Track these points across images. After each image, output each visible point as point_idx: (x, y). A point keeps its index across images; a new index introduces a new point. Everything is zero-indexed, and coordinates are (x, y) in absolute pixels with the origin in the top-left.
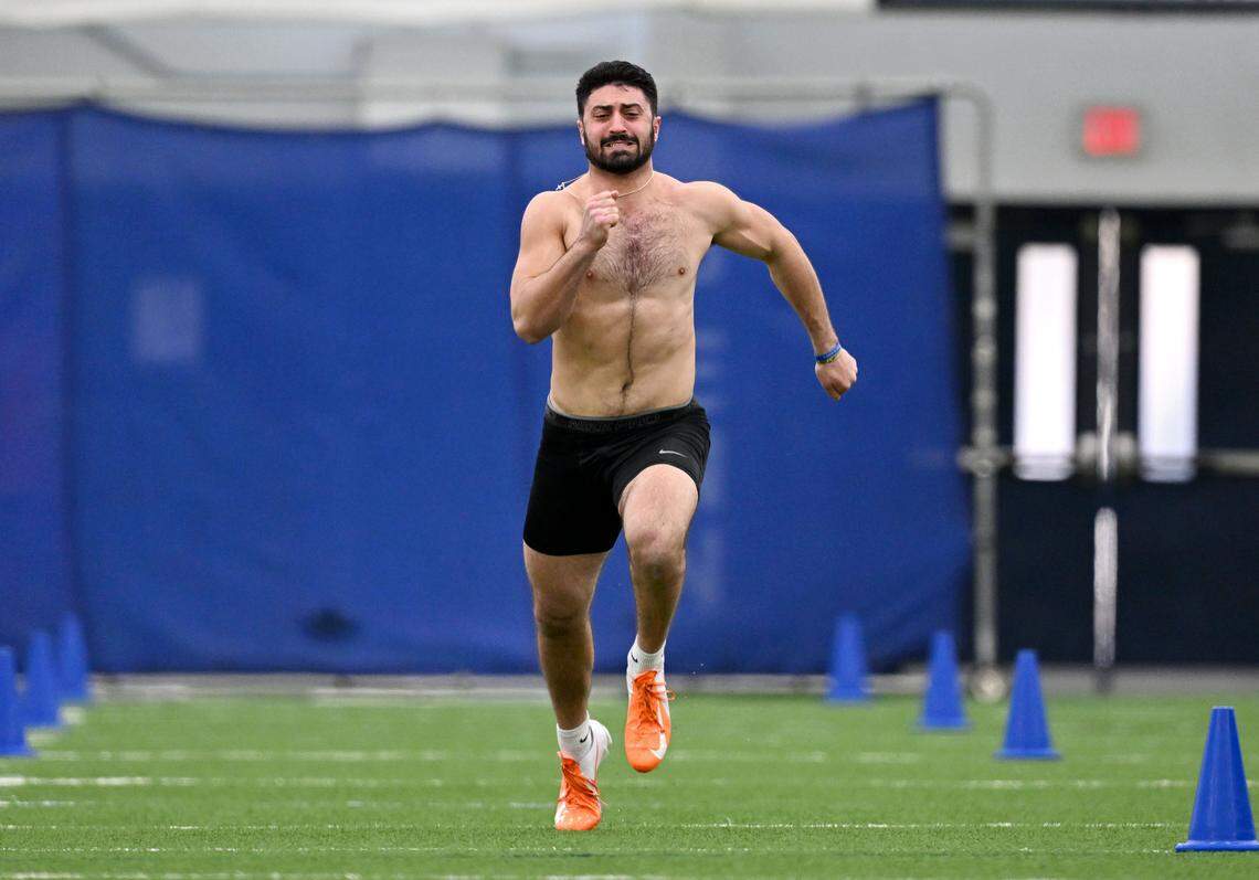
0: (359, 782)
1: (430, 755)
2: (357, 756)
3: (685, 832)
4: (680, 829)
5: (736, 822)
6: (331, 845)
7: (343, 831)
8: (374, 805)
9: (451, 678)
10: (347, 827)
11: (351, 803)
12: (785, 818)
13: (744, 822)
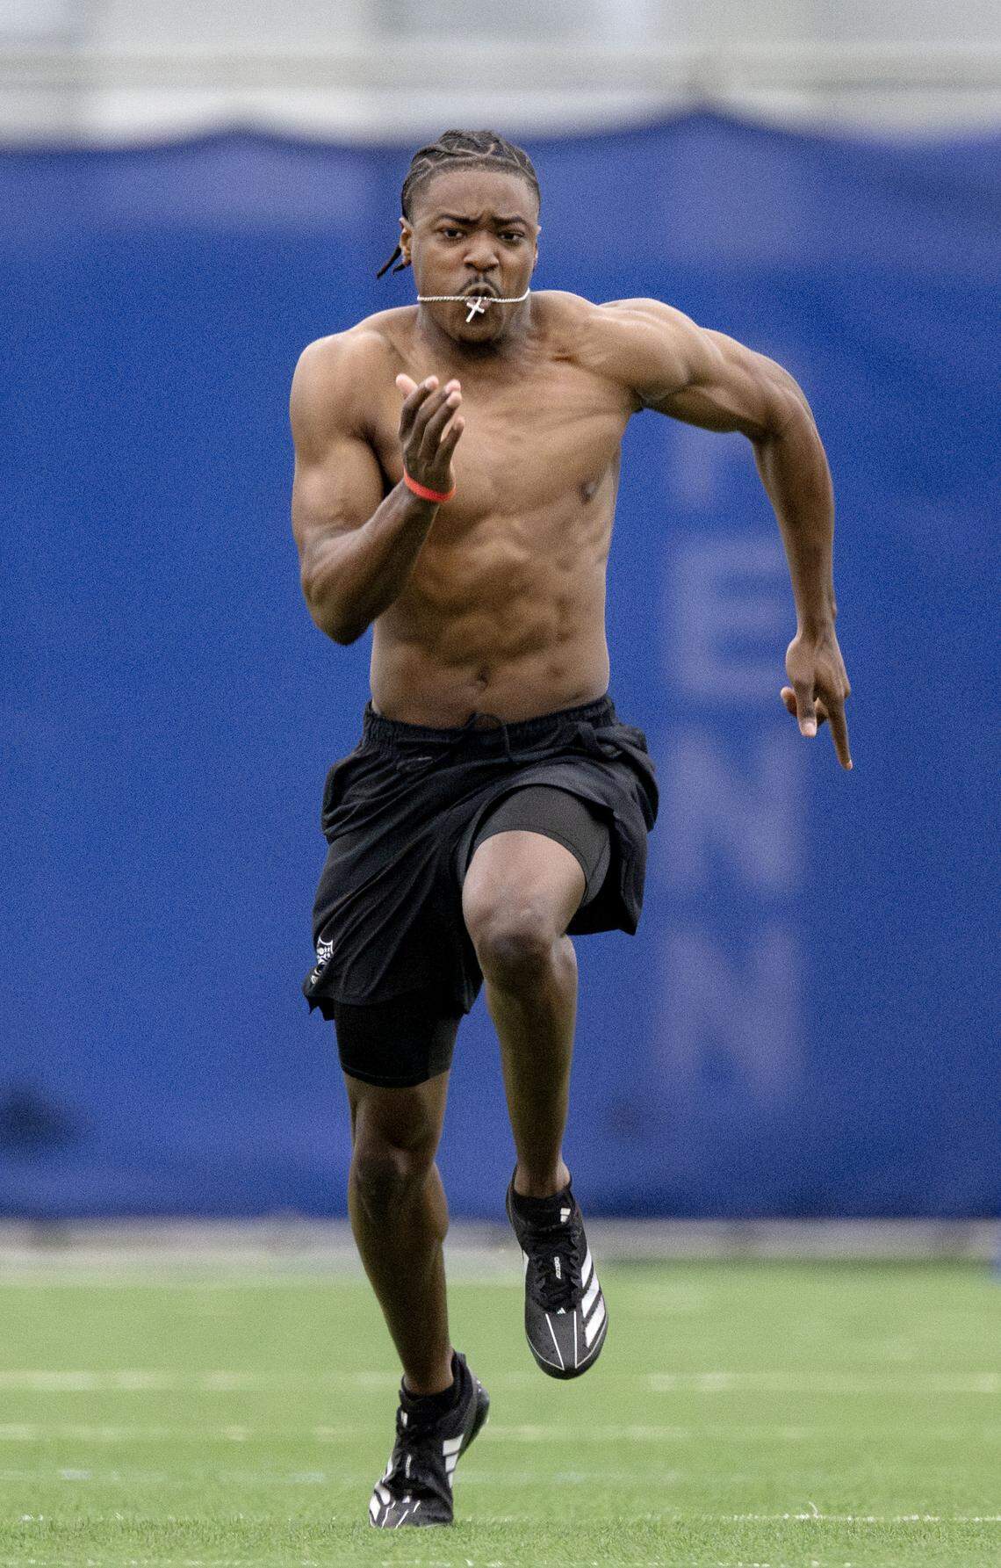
0: (83, 1432)
1: (222, 1380)
2: (77, 1380)
3: (725, 1530)
4: (718, 1523)
5: (828, 1509)
6: (29, 1554)
7: (52, 1528)
8: (115, 1477)
9: (263, 1230)
10: (61, 1519)
11: (68, 1473)
12: (924, 1502)
13: (842, 1510)
